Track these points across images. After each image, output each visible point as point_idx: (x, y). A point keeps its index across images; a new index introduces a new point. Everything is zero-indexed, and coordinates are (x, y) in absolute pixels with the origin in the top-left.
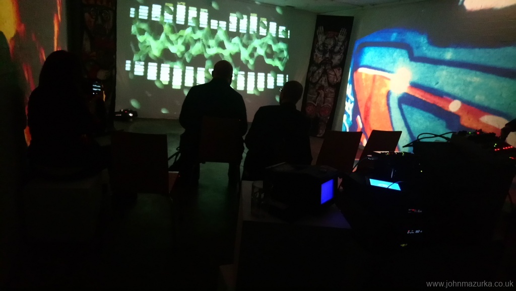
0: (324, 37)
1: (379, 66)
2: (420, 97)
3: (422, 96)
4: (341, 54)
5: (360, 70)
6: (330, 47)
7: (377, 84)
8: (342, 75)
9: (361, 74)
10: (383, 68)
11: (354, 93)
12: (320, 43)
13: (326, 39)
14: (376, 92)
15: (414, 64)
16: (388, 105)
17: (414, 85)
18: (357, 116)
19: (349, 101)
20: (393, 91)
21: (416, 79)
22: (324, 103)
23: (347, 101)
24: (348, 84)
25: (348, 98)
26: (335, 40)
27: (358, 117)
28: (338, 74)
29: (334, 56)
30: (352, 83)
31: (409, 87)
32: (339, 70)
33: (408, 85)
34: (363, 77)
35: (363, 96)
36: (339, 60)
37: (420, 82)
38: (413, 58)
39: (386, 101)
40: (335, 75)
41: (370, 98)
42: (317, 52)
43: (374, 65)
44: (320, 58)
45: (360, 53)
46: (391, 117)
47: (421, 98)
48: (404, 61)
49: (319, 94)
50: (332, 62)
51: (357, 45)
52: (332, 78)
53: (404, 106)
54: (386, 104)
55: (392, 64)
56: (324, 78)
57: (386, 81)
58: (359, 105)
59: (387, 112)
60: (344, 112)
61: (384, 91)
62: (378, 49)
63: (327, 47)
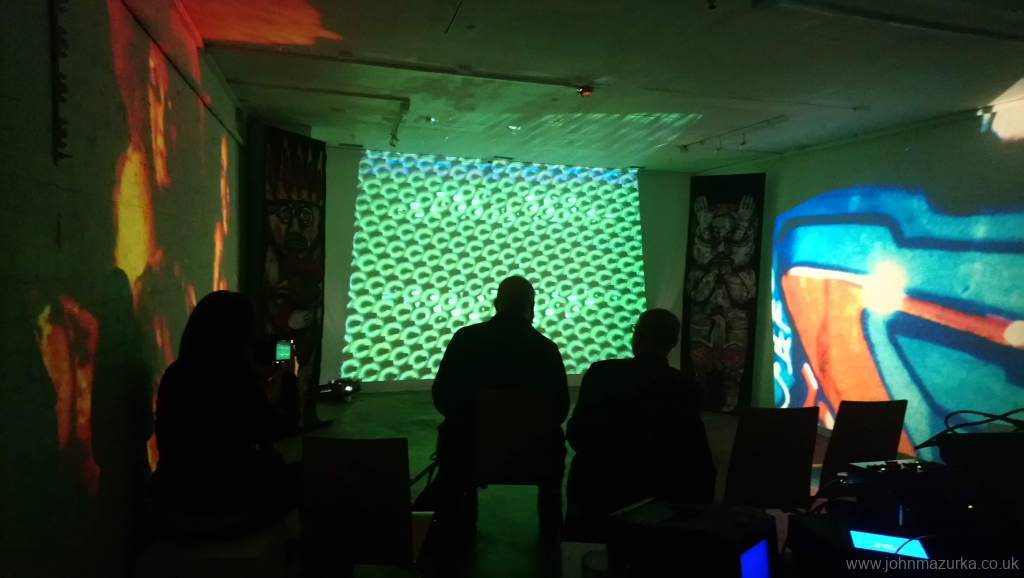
0: (710, 216)
1: (834, 262)
2: (934, 319)
3: (938, 317)
4: (751, 244)
5: (794, 271)
6: (723, 233)
7: (835, 296)
8: (757, 284)
9: (797, 279)
10: (842, 264)
11: (789, 318)
12: (703, 225)
13: (715, 217)
14: (834, 312)
15: (908, 253)
16: (867, 338)
17: (915, 295)
18: (802, 367)
19: (781, 333)
20: (871, 309)
21: (917, 282)
22: (727, 340)
23: (777, 335)
24: (773, 302)
25: (778, 330)
26: (734, 218)
27: (806, 368)
28: (750, 280)
29: (735, 249)
30: (782, 296)
31: (905, 300)
32: (749, 273)
33: (903, 295)
34: (803, 284)
35: (809, 324)
36: (746, 255)
37: (928, 288)
38: (903, 241)
39: (861, 331)
40: (743, 284)
41: (824, 327)
42: (698, 244)
43: (821, 261)
44: (708, 255)
45: (788, 238)
46: (877, 363)
47: (938, 321)
48: (885, 248)
49: (713, 323)
50: (732, 261)
51: (780, 224)
52: (737, 290)
53: (902, 340)
54: (861, 335)
55: (861, 256)
56: (721, 291)
57: (855, 291)
58: (804, 343)
59: (868, 353)
60: (774, 358)
61: (852, 311)
62: (826, 229)
63: (718, 233)
